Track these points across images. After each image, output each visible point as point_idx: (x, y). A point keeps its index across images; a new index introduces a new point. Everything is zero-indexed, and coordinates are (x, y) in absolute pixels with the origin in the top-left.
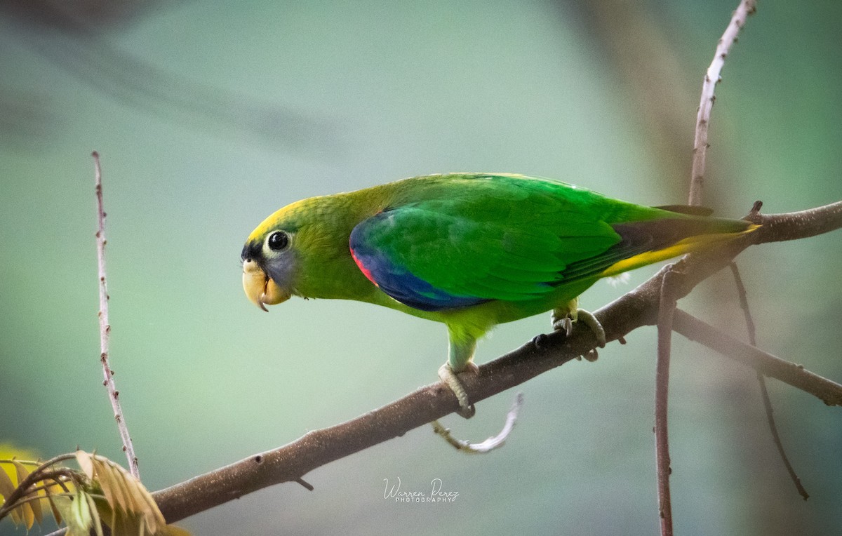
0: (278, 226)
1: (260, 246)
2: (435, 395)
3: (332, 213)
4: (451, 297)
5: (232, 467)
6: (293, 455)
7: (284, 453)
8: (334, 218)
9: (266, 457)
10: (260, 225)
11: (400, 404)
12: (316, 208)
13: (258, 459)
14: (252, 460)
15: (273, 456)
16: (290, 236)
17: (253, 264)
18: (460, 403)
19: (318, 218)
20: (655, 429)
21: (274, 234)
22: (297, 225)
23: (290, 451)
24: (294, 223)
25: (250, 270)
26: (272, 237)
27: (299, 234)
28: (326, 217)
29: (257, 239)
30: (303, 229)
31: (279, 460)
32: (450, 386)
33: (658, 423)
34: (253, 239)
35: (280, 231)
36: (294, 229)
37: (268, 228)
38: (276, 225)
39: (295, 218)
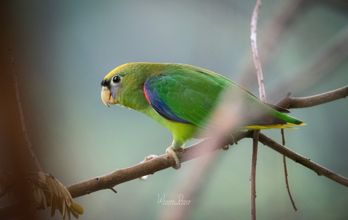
0: (117, 74)
1: (109, 82)
2: (167, 159)
3: (138, 69)
4: (177, 117)
5: (87, 181)
6: (111, 178)
7: (107, 177)
8: (139, 71)
9: (101, 178)
10: (110, 73)
11: (153, 162)
12: (132, 67)
13: (97, 179)
14: (95, 179)
15: (103, 178)
16: (121, 78)
17: (106, 88)
18: (176, 163)
19: (133, 72)
20: (251, 180)
21: (115, 77)
22: (124, 74)
23: (110, 177)
24: (123, 73)
25: (105, 90)
26: (114, 78)
27: (125, 78)
28: (136, 71)
29: (108, 78)
30: (127, 75)
31: (106, 180)
32: (173, 156)
33: (252, 177)
34: (106, 78)
35: (118, 76)
36: (123, 76)
37: (113, 74)
38: (116, 73)
39: (124, 71)
